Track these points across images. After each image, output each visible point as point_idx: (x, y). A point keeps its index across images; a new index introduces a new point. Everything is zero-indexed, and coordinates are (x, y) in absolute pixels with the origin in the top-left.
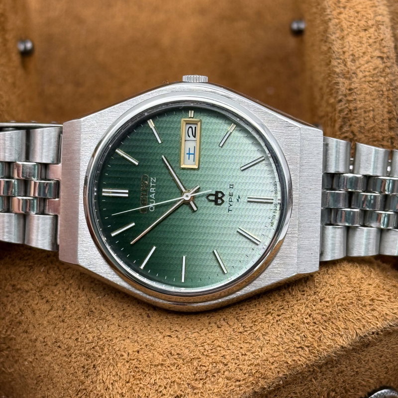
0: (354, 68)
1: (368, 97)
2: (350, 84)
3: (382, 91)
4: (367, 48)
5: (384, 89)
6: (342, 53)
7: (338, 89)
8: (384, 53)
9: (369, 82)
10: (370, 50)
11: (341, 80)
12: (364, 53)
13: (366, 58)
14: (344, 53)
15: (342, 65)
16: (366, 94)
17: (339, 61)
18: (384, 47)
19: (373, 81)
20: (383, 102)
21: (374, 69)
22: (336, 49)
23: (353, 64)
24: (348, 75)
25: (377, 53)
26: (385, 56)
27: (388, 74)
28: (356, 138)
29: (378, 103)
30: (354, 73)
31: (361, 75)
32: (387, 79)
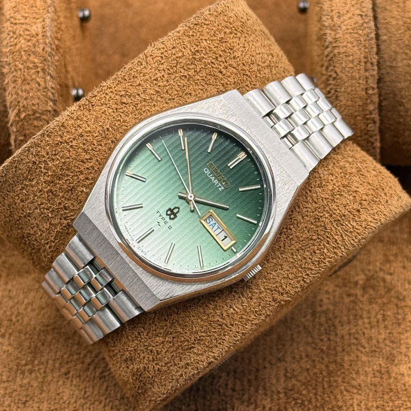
0: (339, 23)
1: (349, 45)
2: (335, 35)
3: (360, 41)
4: (350, 8)
5: (362, 40)
6: (330, 11)
7: (327, 38)
8: (363, 12)
9: (350, 33)
10: (352, 9)
11: (328, 31)
12: (347, 11)
13: (349, 15)
14: (332, 11)
15: (330, 20)
16: (348, 42)
17: (328, 17)
18: (364, 7)
19: (353, 33)
20: (360, 49)
21: (355, 24)
22: (326, 8)
23: (338, 19)
24: (333, 28)
25: (358, 12)
26: (364, 14)
27: (365, 28)
28: (338, 77)
29: (357, 50)
30: (339, 27)
31: (344, 28)
32: (365, 32)
